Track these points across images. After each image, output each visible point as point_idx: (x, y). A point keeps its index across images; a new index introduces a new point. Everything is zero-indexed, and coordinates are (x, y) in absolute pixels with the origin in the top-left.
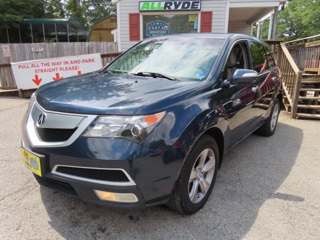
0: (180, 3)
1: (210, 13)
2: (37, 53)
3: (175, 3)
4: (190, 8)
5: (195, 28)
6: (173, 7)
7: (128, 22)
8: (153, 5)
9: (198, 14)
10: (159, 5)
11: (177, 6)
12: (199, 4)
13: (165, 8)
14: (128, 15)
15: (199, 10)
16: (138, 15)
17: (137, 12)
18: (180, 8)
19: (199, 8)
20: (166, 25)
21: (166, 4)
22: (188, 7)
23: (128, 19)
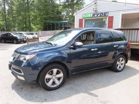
0: (99, 14)
1: (112, 17)
2: (49, 34)
3: (97, 14)
4: (103, 16)
5: (106, 23)
6: (96, 16)
7: (79, 22)
8: (88, 15)
9: (107, 18)
10: (90, 15)
11: (97, 15)
12: (107, 14)
13: (93, 16)
14: (79, 20)
15: (107, 16)
16: (82, 19)
17: (82, 18)
18: (99, 16)
19: (107, 15)
20: (93, 23)
21: (93, 14)
22: (102, 15)
23: (79, 21)
